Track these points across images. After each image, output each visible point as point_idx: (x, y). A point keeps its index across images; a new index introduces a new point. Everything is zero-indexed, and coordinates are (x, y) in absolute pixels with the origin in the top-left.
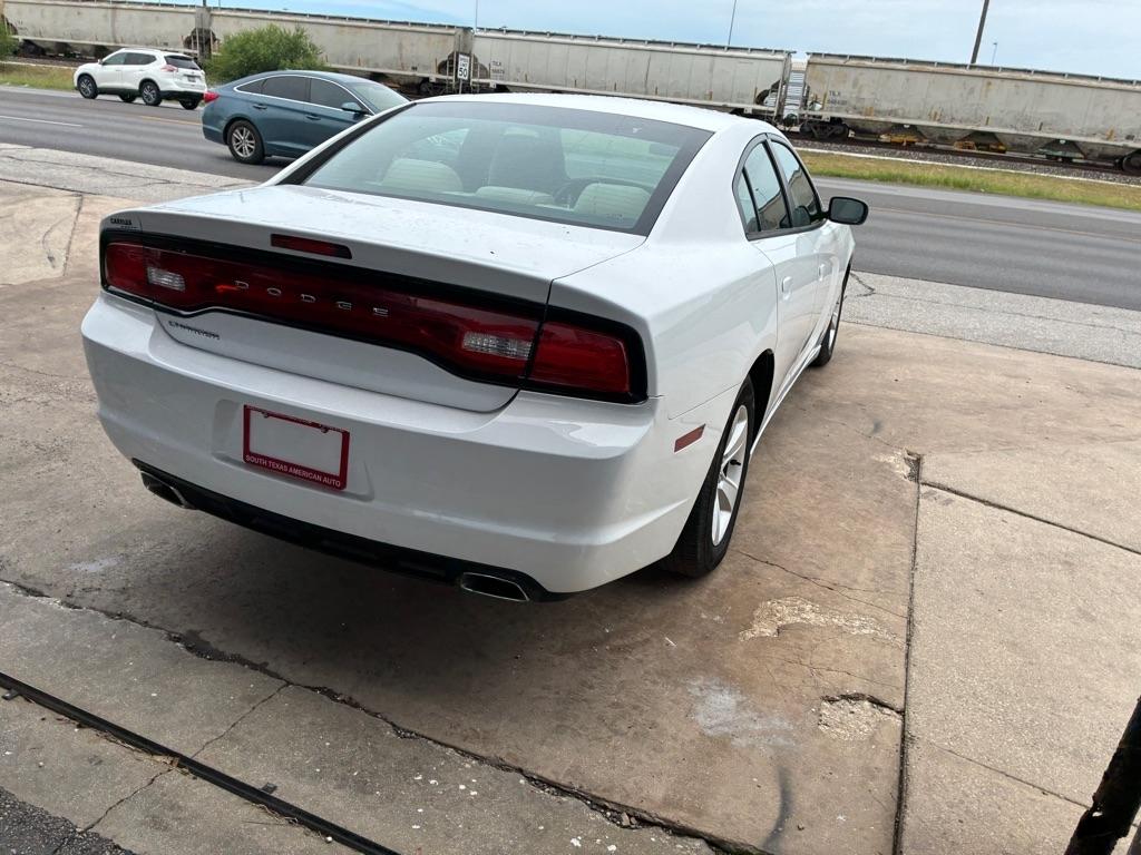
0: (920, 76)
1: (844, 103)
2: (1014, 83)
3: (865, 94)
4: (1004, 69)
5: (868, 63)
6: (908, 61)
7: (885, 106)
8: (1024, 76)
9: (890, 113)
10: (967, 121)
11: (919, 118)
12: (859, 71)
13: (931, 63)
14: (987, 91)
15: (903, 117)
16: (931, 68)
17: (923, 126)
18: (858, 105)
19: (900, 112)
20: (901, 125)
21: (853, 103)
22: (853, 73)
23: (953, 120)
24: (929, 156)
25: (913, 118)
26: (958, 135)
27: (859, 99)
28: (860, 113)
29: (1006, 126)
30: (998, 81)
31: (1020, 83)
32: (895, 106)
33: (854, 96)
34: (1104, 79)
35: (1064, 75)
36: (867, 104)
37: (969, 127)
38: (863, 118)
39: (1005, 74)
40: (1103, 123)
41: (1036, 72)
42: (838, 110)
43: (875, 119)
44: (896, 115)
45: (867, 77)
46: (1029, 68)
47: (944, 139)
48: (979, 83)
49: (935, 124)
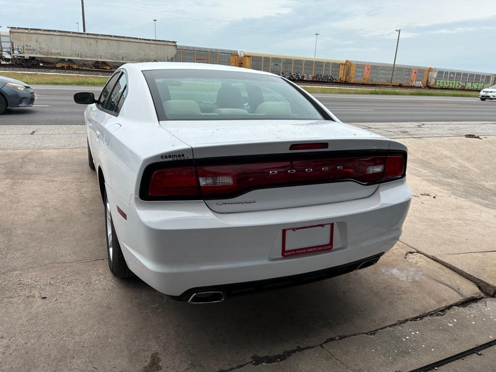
0: (66, 38)
1: (34, 50)
2: (107, 41)
3: (43, 46)
4: (101, 35)
5: (40, 32)
6: (59, 31)
7: (54, 51)
8: (110, 38)
9: (58, 54)
10: (92, 57)
11: (71, 56)
12: (37, 35)
13: (70, 32)
14: (97, 44)
15: (64, 56)
16: (70, 35)
17: (74, 60)
18: (41, 51)
19: (62, 54)
20: (64, 59)
21: (39, 50)
22: (34, 37)
23: (86, 56)
24: (81, 72)
25: (69, 56)
26: (91, 63)
27: (41, 48)
28: (43, 54)
29: (109, 59)
30: (100, 40)
31: (110, 41)
32: (59, 51)
33: (38, 47)
34: (140, 39)
35: (125, 37)
36: (45, 50)
37: (94, 60)
38: (45, 56)
39: (102, 37)
40: (145, 56)
41: (114, 36)
42: (31, 53)
43: (51, 57)
44: (60, 55)
45: (42, 38)
46: (111, 34)
47: (85, 65)
48: (93, 41)
49: (79, 59)
